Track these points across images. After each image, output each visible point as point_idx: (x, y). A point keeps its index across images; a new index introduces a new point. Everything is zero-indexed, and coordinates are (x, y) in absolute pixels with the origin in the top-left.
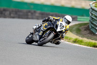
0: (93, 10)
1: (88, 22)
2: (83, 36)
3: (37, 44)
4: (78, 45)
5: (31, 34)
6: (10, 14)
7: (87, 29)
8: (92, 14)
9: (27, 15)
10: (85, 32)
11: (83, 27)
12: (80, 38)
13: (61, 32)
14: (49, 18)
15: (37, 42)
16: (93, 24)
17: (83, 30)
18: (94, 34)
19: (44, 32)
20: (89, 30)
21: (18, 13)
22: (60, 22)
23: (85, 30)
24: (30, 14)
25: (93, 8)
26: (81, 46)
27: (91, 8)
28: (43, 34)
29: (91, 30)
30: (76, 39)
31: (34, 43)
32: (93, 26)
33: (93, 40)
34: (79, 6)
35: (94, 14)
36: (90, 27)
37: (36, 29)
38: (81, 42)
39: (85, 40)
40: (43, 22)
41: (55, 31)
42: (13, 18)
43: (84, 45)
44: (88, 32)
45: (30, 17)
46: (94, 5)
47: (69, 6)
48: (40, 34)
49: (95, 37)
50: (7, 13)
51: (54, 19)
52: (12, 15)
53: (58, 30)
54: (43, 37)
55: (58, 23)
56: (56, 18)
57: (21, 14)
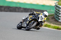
0: (57, 6)
1: (54, 14)
2: (51, 23)
3: (25, 29)
4: (47, 28)
5: (21, 22)
6: (5, 9)
7: (53, 18)
8: (56, 9)
9: (15, 10)
10: (52, 20)
11: (50, 17)
12: (49, 24)
13: (41, 22)
14: (33, 13)
15: (25, 28)
16: (57, 15)
17: (50, 19)
18: (58, 21)
19: (30, 22)
20: (55, 19)
21: (10, 9)
22: (41, 15)
23: (52, 19)
24: (17, 9)
25: (57, 5)
26: (49, 28)
27: (56, 5)
28: (29, 23)
29: (56, 18)
30: (46, 25)
31: (23, 29)
32: (57, 16)
33: (57, 25)
34: (48, 4)
35: (57, 9)
36: (55, 17)
37: (24, 20)
38: (49, 26)
39: (52, 25)
40: (29, 15)
41: (37, 21)
42: (7, 11)
43: (51, 28)
44: (54, 20)
45: (17, 11)
46: (57, 3)
47: (42, 4)
48: (27, 23)
49: (58, 23)
50: (3, 9)
51: (36, 13)
52: (6, 10)
53: (40, 20)
54: (29, 25)
55: (39, 16)
56: (38, 13)
57: (12, 9)
